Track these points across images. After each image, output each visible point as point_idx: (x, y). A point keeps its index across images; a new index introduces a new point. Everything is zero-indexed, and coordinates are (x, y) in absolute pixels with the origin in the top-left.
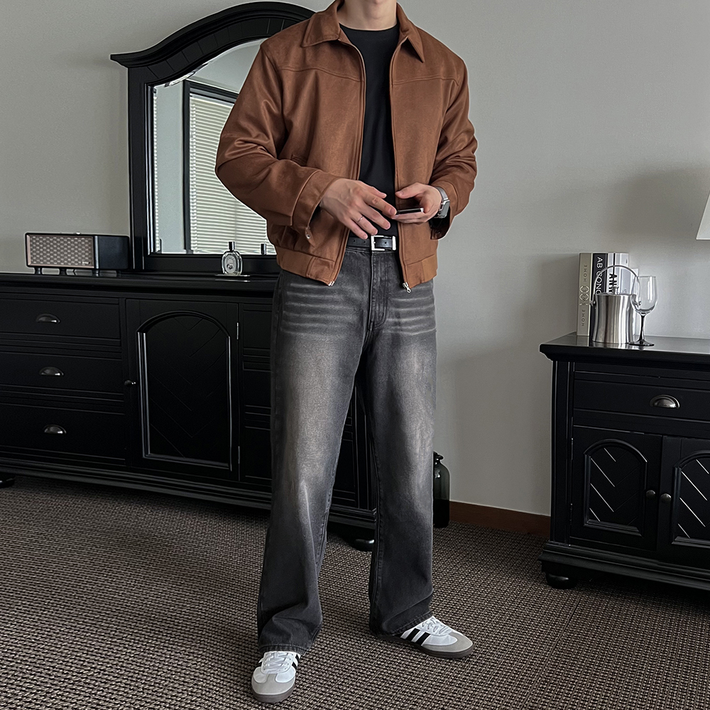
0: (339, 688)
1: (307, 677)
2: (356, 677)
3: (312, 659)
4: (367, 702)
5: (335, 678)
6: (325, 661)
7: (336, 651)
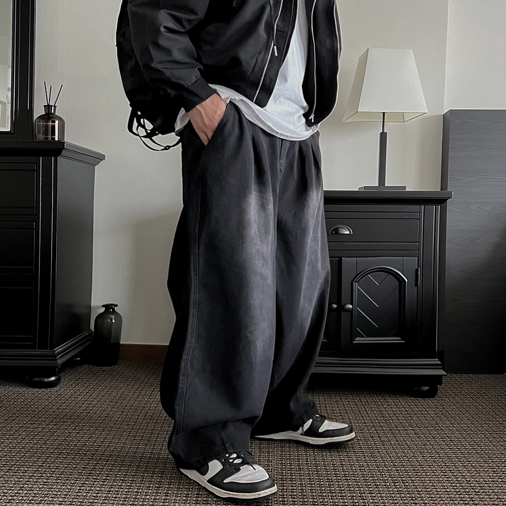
0: (78, 496)
1: (35, 492)
2: (92, 483)
3: (33, 476)
4: (117, 502)
5: (69, 487)
6: (49, 475)
7: (57, 465)
